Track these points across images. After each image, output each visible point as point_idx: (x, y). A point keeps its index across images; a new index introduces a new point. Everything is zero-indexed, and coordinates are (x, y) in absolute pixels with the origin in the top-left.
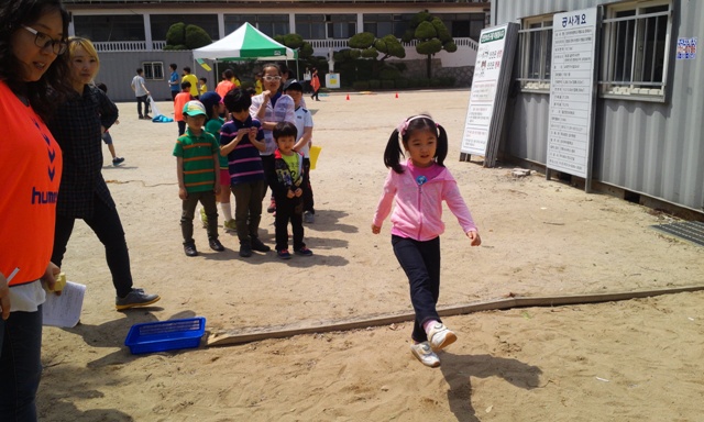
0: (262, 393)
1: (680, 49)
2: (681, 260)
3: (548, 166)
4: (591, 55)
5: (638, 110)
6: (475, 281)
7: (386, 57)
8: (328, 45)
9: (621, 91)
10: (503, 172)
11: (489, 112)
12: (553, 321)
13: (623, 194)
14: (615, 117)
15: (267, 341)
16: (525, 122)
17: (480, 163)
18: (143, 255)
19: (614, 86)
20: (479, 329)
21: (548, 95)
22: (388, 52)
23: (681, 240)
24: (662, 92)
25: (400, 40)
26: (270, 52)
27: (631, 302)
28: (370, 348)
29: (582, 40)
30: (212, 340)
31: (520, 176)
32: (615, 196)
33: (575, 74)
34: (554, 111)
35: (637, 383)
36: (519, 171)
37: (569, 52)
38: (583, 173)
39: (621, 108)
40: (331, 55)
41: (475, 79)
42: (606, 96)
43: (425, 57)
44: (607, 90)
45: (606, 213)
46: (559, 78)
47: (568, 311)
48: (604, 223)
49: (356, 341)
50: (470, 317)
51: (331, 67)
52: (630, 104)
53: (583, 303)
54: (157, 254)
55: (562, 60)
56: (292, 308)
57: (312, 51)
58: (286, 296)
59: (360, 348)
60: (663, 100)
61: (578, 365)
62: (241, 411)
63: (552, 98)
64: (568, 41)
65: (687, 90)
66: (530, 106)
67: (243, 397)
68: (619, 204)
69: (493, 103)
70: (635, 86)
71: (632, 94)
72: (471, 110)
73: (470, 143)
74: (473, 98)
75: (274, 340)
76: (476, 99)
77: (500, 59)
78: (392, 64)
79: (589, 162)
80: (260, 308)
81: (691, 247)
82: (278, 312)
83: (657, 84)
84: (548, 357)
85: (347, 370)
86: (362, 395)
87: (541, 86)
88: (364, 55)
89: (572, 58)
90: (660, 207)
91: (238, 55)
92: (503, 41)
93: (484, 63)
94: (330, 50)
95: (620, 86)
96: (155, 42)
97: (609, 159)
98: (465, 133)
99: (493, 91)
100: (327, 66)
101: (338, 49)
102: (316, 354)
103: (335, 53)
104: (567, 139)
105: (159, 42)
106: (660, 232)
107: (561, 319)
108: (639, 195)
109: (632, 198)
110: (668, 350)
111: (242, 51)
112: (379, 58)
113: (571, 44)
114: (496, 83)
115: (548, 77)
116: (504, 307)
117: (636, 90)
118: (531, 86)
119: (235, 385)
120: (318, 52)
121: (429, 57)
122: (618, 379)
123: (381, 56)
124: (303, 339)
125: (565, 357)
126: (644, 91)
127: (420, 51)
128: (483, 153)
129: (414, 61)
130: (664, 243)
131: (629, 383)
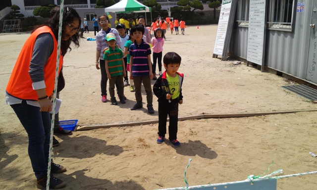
0: (91, 147)
1: (298, 8)
2: (288, 101)
3: (248, 60)
4: (264, 10)
5: (282, 35)
6: (194, 108)
7: (194, 10)
8: (168, 4)
9: (276, 26)
10: (229, 62)
11: (224, 36)
12: (217, 124)
13: (276, 73)
14: (273, 38)
15: (100, 129)
16: (240, 40)
17: (220, 59)
18: (65, 96)
19: (274, 24)
20: (185, 126)
21: (248, 28)
22: (196, 7)
23: (292, 93)
24: (291, 27)
25: (201, 1)
26: (138, 9)
27: (254, 117)
28: (138, 132)
29: (261, 3)
30: (79, 128)
31: (235, 64)
32: (273, 73)
33: (258, 19)
34: (250, 36)
35: (238, 148)
36: (236, 62)
37: (256, 9)
38: (260, 63)
39: (276, 34)
40: (170, 9)
41: (220, 20)
42: (270, 29)
43: (213, 9)
44: (271, 26)
45: (266, 81)
46: (252, 21)
47: (226, 120)
48: (262, 85)
49: (134, 130)
50: (184, 121)
51: (170, 15)
52: (279, 32)
53: (233, 117)
54: (70, 96)
55: (253, 12)
56: (115, 117)
57: (161, 8)
58: (114, 112)
59: (135, 133)
60: (291, 31)
61: (217, 141)
62: (81, 153)
63: (249, 29)
64: (255, 4)
65: (301, 26)
66: (242, 33)
67: (83, 149)
68: (274, 77)
69: (226, 32)
70: (281, 24)
71: (280, 28)
72: (218, 35)
73: (217, 49)
74: (219, 30)
75: (102, 129)
76: (220, 30)
77: (229, 12)
78: (197, 13)
79: (263, 58)
80: (102, 117)
81: (295, 96)
82: (109, 118)
83: (289, 23)
84: (206, 137)
85: (126, 140)
86: (128, 149)
87: (246, 24)
88: (185, 9)
89: (257, 11)
90: (290, 78)
91: (124, 10)
92: (231, 3)
93: (223, 14)
94: (169, 7)
95: (276, 24)
96: (92, 5)
97: (271, 57)
98: (215, 45)
99: (226, 26)
100: (168, 14)
101: (173, 6)
102: (117, 134)
103: (171, 8)
104: (255, 48)
105: (93, 5)
106: (284, 89)
107: (220, 123)
108: (282, 73)
109: (280, 74)
110: (258, 137)
111: (126, 8)
112: (191, 10)
113: (256, 5)
114: (227, 23)
115: (248, 20)
116: (199, 118)
117: (281, 26)
118: (242, 24)
119: (82, 144)
120: (163, 8)
121: (215, 9)
122: (231, 146)
123: (192, 9)
124: (114, 129)
125: (214, 137)
126: (284, 26)
127: (210, 7)
128: (221, 54)
129: (208, 11)
130: (284, 94)
131: (234, 148)
